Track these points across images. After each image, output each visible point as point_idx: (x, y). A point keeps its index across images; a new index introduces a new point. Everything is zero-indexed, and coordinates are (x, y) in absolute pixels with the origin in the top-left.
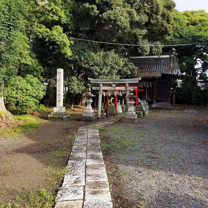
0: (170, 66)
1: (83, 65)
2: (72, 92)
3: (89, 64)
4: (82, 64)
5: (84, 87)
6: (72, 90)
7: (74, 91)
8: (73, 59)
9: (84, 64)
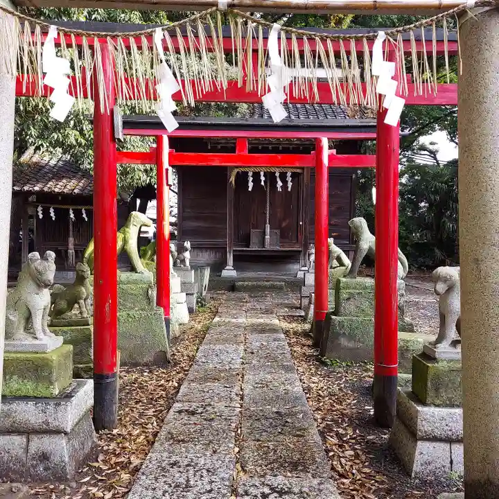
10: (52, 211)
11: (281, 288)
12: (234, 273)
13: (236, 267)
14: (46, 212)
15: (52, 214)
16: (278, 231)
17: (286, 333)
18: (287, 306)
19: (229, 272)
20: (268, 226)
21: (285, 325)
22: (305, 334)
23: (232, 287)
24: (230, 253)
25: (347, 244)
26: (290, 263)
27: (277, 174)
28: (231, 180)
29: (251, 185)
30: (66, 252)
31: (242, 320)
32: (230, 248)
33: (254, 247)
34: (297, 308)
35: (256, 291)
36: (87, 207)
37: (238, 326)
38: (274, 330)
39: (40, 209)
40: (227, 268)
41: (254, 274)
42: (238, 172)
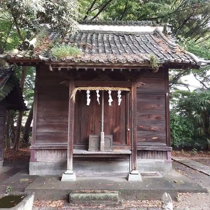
16: (111, 137)
19: (69, 176)
20: (103, 133)
24: (70, 158)
25: (165, 146)
27: (110, 92)
28: (71, 97)
29: (89, 101)
33: (92, 151)
40: (67, 172)
42: (78, 91)
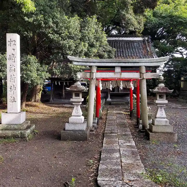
0: (148, 50)
1: (50, 35)
2: (29, 82)
3: (60, 34)
4: (49, 33)
5: (48, 73)
6: (28, 79)
7: (32, 81)
8: (34, 21)
9: (52, 34)
10: (59, 82)
11: (124, 104)
12: (110, 100)
13: (111, 98)
14: (58, 83)
15: (59, 84)
17: (125, 114)
18: (125, 109)
19: (109, 99)
21: (124, 113)
22: (129, 115)
23: (110, 103)
24: (109, 94)
26: (126, 96)
30: (62, 94)
31: (114, 112)
32: (109, 92)
33: (116, 92)
34: (127, 109)
35: (117, 105)
36: (69, 81)
37: (114, 113)
38: (122, 114)
39: (56, 82)
41: (116, 100)
